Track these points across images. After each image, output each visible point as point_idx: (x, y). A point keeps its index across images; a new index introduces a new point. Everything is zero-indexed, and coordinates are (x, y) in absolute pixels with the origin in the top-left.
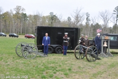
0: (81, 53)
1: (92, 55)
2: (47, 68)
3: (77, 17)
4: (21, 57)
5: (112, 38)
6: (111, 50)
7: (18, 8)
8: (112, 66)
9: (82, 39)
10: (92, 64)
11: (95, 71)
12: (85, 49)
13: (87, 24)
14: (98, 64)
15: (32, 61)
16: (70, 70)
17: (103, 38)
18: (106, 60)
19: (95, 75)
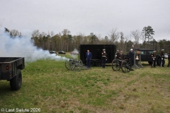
0: (117, 66)
1: (126, 67)
2: (90, 79)
3: (113, 36)
4: (68, 70)
5: (142, 53)
6: (142, 63)
7: (65, 31)
8: (143, 75)
9: (118, 54)
10: (127, 74)
11: (129, 80)
12: (120, 62)
13: (122, 42)
14: (132, 74)
15: (77, 73)
16: (108, 80)
17: (135, 53)
18: (138, 71)
19: (129, 84)
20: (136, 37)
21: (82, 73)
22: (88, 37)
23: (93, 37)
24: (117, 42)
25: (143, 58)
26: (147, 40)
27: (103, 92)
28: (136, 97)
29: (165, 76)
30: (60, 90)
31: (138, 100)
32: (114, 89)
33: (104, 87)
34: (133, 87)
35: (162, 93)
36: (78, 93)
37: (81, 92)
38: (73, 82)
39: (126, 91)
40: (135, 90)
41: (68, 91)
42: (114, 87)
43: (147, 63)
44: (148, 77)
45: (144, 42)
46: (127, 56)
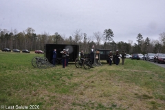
0: (80, 64)
1: (88, 65)
2: (55, 74)
3: (77, 37)
4: (35, 67)
5: (102, 53)
6: (101, 61)
8: (101, 71)
10: (87, 71)
11: (89, 75)
13: (85, 42)
15: (43, 70)
16: (71, 75)
17: (95, 52)
18: (97, 68)
19: (89, 78)
20: (98, 38)
21: (48, 70)
22: (53, 36)
23: (58, 37)
24: (80, 43)
25: (102, 57)
26: (107, 41)
27: (67, 84)
28: (93, 86)
29: (118, 72)
30: (30, 84)
31: (94, 88)
32: (76, 82)
33: (68, 81)
34: (91, 80)
35: (113, 84)
36: (46, 85)
37: (48, 85)
38: (41, 77)
39: (86, 83)
40: (93, 82)
41: (37, 84)
42: (76, 80)
43: (105, 61)
44: (104, 73)
45: (105, 43)
46: (89, 55)
